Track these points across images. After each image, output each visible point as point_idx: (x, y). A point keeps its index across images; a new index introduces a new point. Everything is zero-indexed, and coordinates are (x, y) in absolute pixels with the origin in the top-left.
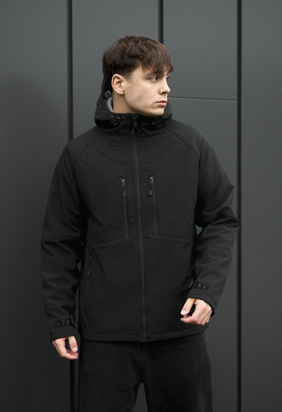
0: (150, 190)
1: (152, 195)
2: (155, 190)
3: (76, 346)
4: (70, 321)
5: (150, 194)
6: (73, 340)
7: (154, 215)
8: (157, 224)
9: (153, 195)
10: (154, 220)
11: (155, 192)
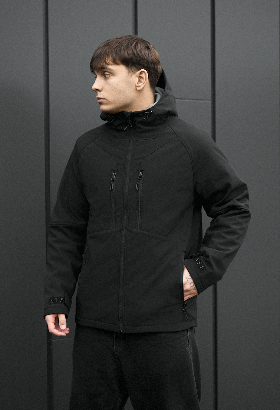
0: (137, 185)
1: (138, 190)
2: (142, 185)
3: (65, 324)
4: (63, 299)
5: (136, 188)
6: (62, 318)
7: (139, 209)
8: (140, 218)
9: (140, 189)
10: (138, 214)
11: (142, 187)
